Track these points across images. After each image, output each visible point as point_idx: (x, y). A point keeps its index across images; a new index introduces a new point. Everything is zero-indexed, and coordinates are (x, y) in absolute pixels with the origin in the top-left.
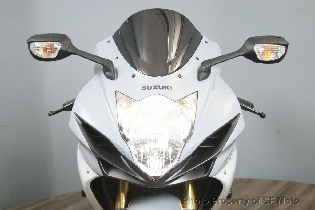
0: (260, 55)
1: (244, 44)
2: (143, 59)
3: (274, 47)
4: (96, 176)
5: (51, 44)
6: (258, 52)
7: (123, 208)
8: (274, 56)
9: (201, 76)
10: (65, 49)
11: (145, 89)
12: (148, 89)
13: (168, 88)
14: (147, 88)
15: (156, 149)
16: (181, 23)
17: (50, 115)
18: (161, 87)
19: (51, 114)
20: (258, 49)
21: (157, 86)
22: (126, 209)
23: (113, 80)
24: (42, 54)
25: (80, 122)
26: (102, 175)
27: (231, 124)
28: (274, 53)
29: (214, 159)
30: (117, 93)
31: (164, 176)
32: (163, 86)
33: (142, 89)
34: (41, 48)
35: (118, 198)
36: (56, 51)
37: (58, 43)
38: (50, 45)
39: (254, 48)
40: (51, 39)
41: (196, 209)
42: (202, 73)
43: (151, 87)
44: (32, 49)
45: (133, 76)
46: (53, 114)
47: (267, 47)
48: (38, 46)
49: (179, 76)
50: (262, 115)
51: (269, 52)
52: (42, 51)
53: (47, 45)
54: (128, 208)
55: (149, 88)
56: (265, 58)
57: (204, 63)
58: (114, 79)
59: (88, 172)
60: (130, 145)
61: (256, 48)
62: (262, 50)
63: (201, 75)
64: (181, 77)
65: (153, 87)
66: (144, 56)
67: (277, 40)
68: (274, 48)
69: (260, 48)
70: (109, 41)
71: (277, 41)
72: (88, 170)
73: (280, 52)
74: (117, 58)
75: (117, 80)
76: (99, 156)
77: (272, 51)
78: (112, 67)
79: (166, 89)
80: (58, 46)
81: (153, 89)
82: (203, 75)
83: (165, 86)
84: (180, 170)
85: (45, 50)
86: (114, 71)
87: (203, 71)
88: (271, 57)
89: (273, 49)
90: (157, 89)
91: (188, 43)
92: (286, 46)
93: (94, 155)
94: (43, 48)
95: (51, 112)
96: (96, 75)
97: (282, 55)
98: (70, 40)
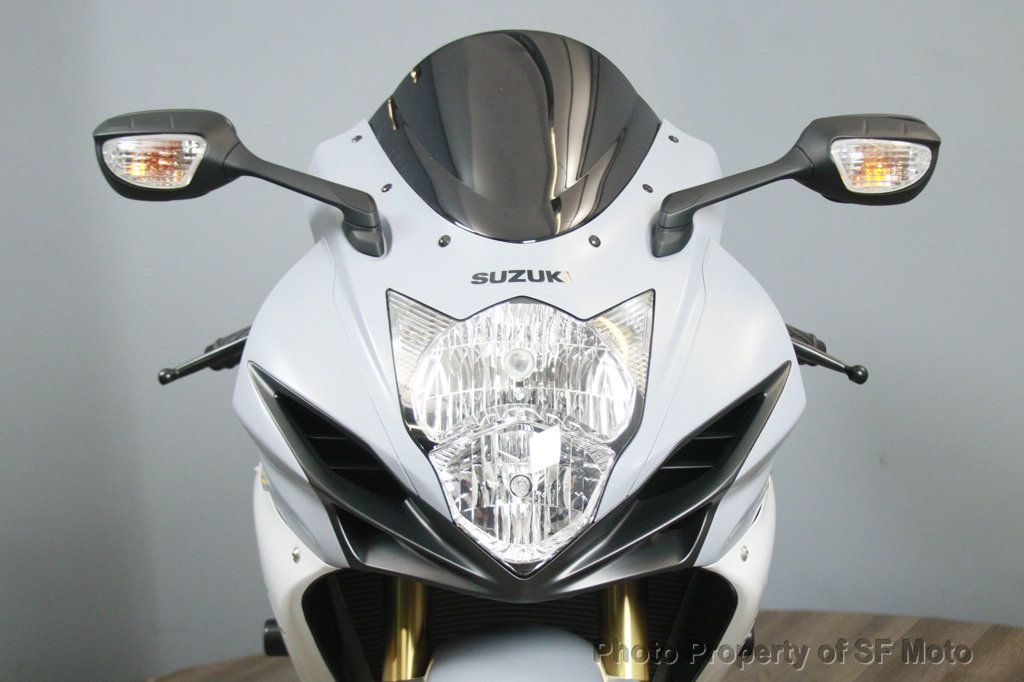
0: (851, 173)
1: (798, 141)
2: (473, 184)
3: (895, 147)
4: (324, 569)
5: (171, 142)
6: (844, 165)
7: (409, 677)
8: (895, 178)
9: (662, 243)
10: (219, 158)
11: (485, 281)
12: (493, 280)
13: (559, 277)
14: (488, 277)
15: (520, 478)
16: (592, 81)
17: (163, 381)
18: (536, 276)
19: (168, 376)
20: (846, 154)
21: (523, 272)
22: (422, 681)
23: (376, 255)
24: (143, 173)
25: (271, 392)
26: (345, 563)
27: (762, 393)
28: (893, 166)
29: (710, 508)
30: (390, 298)
31: (548, 562)
32: (541, 273)
33: (473, 283)
34: (140, 155)
35: (393, 647)
36: (189, 162)
37: (195, 139)
38: (167, 145)
39: (833, 152)
40: (173, 127)
41: (647, 679)
42: (666, 232)
43: (504, 274)
44: (110, 158)
45: (444, 242)
46: (174, 377)
47: (872, 147)
48: (130, 149)
49: (594, 242)
50: (856, 375)
51: (880, 165)
52: (143, 166)
53: (160, 144)
54: (425, 678)
55: (498, 277)
56: (864, 185)
57: (669, 201)
58: (379, 253)
59: (296, 558)
60: (439, 461)
61: (838, 151)
62: (856, 156)
63: (661, 239)
64: (598, 244)
65: (510, 276)
66: (475, 179)
67: (902, 127)
68: (894, 153)
69: (853, 150)
70: (358, 138)
71: (906, 131)
72: (296, 552)
73: (914, 166)
74: (388, 187)
75: (389, 256)
76: (334, 499)
77: (889, 161)
78: (371, 215)
79: (550, 280)
80: (196, 148)
81: (510, 281)
82: (670, 237)
83: (548, 273)
84: (600, 542)
85: (152, 160)
86: (378, 226)
87: (667, 226)
88: (884, 181)
89: (890, 156)
90: (524, 280)
91: (616, 143)
92: (934, 146)
93: (316, 496)
94: (146, 154)
95: (168, 371)
96: (319, 243)
97: (921, 175)
98: (233, 130)
